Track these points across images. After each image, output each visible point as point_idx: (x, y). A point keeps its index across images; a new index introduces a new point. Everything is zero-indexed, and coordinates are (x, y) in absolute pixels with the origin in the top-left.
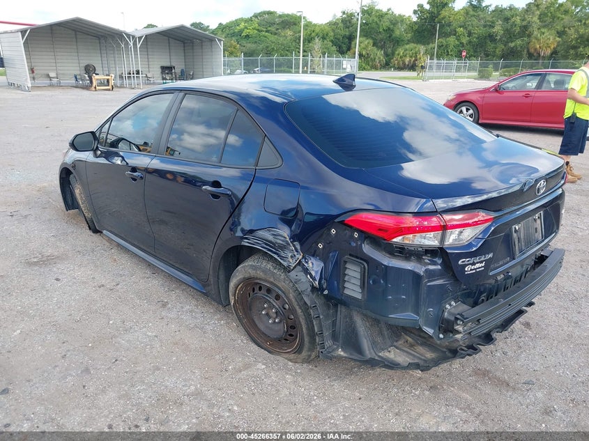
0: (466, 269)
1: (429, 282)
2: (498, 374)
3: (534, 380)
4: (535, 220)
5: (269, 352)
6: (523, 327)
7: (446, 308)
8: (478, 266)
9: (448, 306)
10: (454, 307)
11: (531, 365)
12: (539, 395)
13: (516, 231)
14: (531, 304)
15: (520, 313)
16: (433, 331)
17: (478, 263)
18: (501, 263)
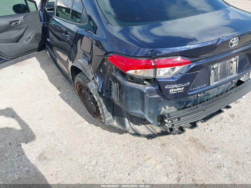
0: (170, 91)
1: (149, 96)
2: (202, 142)
3: (220, 148)
4: (232, 62)
5: (94, 116)
6: (229, 117)
7: (162, 110)
8: (178, 89)
9: (163, 109)
10: (168, 109)
11: (223, 139)
12: (219, 156)
13: (213, 69)
14: (228, 107)
15: (220, 111)
16: (153, 121)
17: (178, 88)
18: (198, 88)
